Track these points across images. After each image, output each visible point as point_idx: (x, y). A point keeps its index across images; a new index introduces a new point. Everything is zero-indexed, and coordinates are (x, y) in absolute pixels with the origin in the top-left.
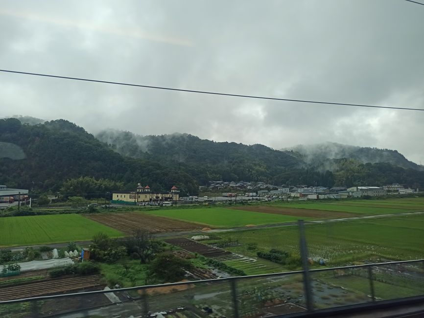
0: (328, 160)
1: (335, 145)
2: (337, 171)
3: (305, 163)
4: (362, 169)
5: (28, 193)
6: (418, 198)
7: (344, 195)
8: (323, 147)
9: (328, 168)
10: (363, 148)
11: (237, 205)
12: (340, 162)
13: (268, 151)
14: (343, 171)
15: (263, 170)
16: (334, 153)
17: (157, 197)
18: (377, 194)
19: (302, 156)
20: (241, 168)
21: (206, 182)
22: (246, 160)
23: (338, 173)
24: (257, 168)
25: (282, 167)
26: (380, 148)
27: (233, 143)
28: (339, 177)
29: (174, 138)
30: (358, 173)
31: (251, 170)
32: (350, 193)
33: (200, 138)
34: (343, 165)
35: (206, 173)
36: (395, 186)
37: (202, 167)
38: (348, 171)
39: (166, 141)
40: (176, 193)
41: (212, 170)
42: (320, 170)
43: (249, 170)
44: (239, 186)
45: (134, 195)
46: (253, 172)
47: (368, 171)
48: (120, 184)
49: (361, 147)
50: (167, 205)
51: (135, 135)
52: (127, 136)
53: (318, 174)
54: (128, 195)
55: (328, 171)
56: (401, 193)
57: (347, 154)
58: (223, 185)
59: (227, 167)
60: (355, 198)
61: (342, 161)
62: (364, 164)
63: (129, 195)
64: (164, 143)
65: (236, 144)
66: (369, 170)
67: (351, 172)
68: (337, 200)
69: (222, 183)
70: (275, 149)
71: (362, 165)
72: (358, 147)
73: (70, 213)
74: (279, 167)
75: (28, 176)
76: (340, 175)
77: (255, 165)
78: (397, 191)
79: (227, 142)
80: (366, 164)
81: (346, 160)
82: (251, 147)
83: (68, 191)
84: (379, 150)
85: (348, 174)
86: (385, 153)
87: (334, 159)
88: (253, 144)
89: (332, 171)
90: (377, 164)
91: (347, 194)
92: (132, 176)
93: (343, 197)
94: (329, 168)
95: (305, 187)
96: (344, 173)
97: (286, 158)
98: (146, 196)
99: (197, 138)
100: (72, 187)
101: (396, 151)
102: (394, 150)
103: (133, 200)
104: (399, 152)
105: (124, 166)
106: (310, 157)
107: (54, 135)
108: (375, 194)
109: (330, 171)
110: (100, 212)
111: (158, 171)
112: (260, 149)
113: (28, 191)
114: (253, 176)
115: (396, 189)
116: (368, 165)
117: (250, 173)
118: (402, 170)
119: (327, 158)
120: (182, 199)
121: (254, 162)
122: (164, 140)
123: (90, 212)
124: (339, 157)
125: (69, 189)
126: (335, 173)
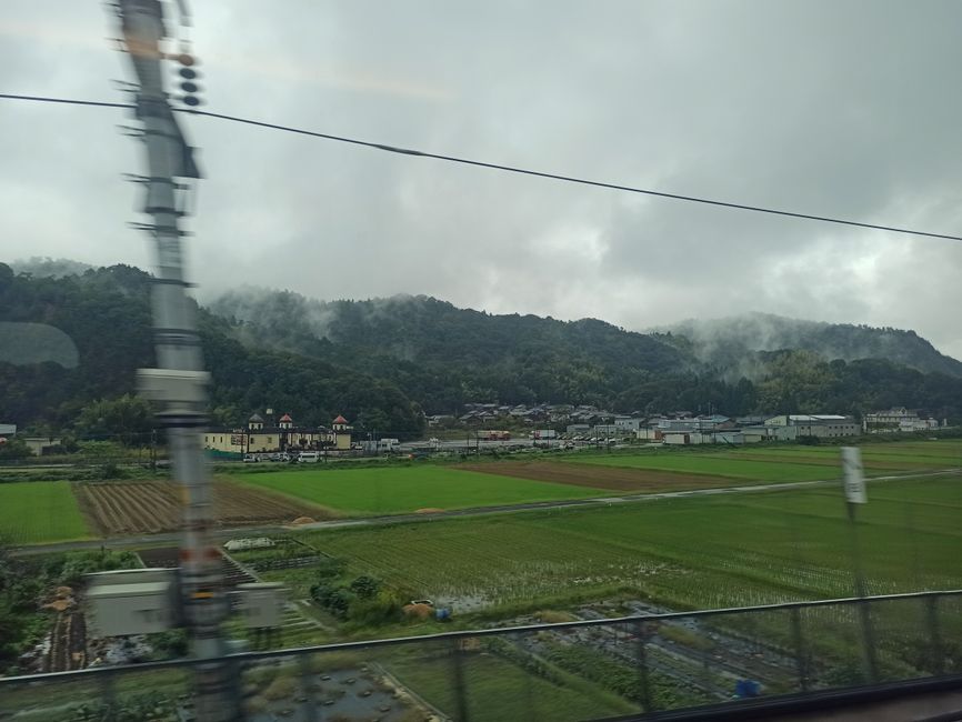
0: (749, 354)
1: (772, 320)
2: (767, 379)
3: (695, 361)
4: (824, 374)
5: (14, 432)
6: (934, 443)
7: (754, 435)
8: (740, 325)
9: (745, 373)
10: (834, 327)
11: (481, 458)
12: (775, 359)
13: (611, 334)
14: (778, 380)
15: (596, 378)
16: (766, 339)
17: (303, 442)
18: (836, 431)
19: (692, 344)
20: (544, 374)
21: (457, 407)
22: (557, 356)
23: (766, 385)
24: (584, 373)
25: (642, 371)
26: (874, 326)
27: (531, 317)
28: (768, 392)
29: (392, 306)
30: (813, 383)
31: (566, 378)
32: (770, 432)
33: (455, 306)
34: (782, 364)
35: (460, 387)
36: (896, 414)
37: (453, 372)
38: (788, 378)
39: (375, 313)
40: (341, 432)
41: (475, 378)
42: (727, 377)
43: (562, 380)
44: (530, 416)
45: (239, 436)
46: (572, 381)
47: (837, 379)
48: (223, 411)
49: (831, 323)
50: (308, 460)
51: (308, 300)
52: (284, 301)
53: (720, 387)
54: (227, 438)
55: (744, 381)
56: (903, 429)
57: (795, 340)
58: (496, 412)
59: (513, 371)
60: (781, 441)
61: (779, 357)
62: (829, 361)
63: (229, 436)
64: (369, 317)
65: (538, 318)
66: (840, 377)
67: (796, 380)
68: (732, 446)
69: (495, 408)
70: (628, 329)
71: (822, 366)
72: (823, 323)
73: (54, 480)
74: (634, 371)
75: (22, 394)
76: (770, 388)
77: (578, 366)
78: (896, 425)
79: (517, 315)
80: (832, 362)
81: (789, 353)
82: (572, 325)
83: (93, 427)
84: (871, 330)
85: (789, 387)
86: (886, 338)
87: (762, 352)
88: (577, 319)
89: (752, 379)
90: (859, 362)
91: (763, 432)
92: (264, 392)
93: (749, 439)
94: (747, 372)
95: (687, 416)
96: (780, 385)
97: (652, 350)
98: (270, 439)
99: (448, 307)
100: (100, 419)
101: (912, 333)
102: (906, 329)
103: (237, 449)
104: (920, 334)
105: (246, 371)
106: (709, 348)
107: (87, 300)
108: (833, 432)
109: (748, 378)
110: (130, 477)
111: (325, 381)
112: (593, 330)
113: (14, 427)
114: (570, 393)
115: (893, 420)
116: (838, 364)
117: (563, 385)
118: (917, 375)
119: (750, 349)
120: (361, 445)
121: (576, 360)
122: (371, 312)
123: (106, 477)
124: (776, 347)
125: (95, 422)
126: (760, 385)
